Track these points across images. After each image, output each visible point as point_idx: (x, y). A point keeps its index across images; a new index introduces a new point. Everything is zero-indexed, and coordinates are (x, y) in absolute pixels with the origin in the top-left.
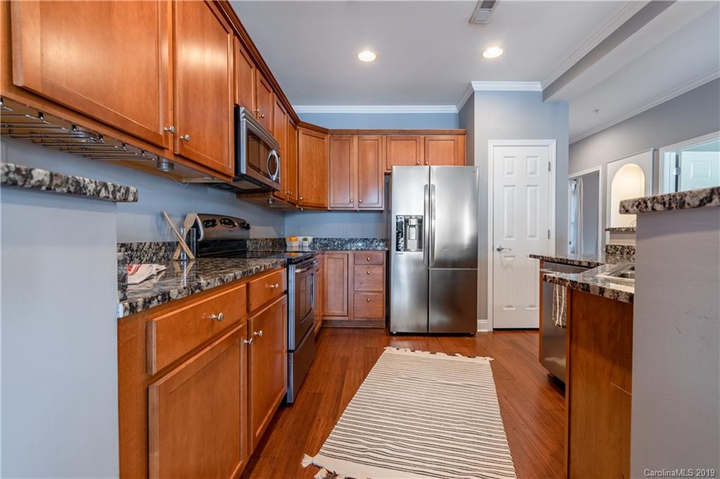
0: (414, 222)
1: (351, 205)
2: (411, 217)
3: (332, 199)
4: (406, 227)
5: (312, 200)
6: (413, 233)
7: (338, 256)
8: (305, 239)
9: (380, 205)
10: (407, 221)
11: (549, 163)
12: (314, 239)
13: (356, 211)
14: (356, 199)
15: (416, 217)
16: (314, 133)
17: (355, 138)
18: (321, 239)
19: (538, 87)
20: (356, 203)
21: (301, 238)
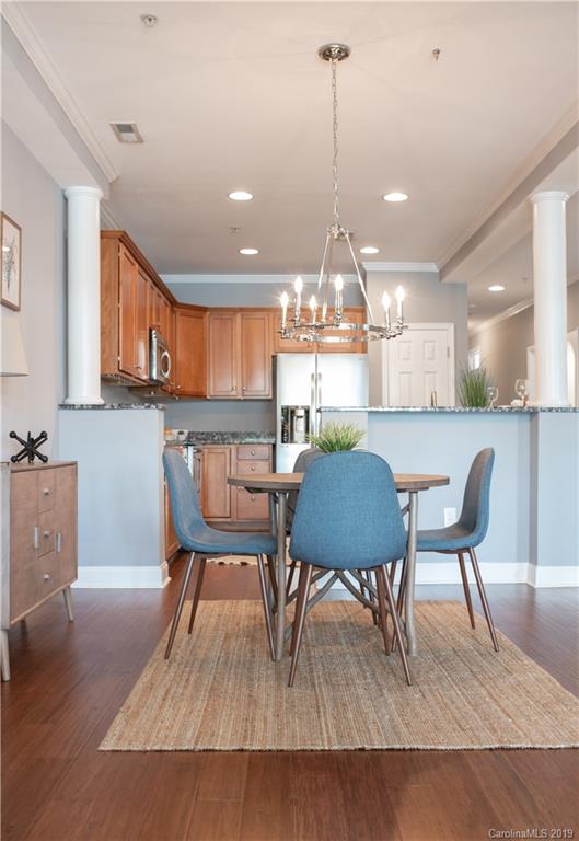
0: (301, 412)
1: (234, 393)
2: (297, 407)
3: (212, 385)
4: (292, 417)
5: (190, 389)
6: (300, 425)
7: (221, 451)
8: (181, 433)
9: (268, 393)
10: (293, 412)
11: (448, 348)
12: (189, 433)
13: (239, 400)
14: (239, 387)
15: (303, 407)
16: (193, 312)
17: (239, 316)
18: (198, 433)
19: (434, 268)
20: (240, 391)
21: (176, 432)
